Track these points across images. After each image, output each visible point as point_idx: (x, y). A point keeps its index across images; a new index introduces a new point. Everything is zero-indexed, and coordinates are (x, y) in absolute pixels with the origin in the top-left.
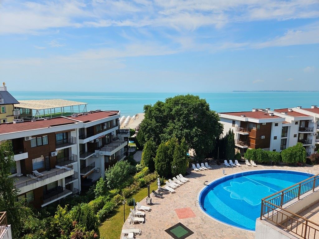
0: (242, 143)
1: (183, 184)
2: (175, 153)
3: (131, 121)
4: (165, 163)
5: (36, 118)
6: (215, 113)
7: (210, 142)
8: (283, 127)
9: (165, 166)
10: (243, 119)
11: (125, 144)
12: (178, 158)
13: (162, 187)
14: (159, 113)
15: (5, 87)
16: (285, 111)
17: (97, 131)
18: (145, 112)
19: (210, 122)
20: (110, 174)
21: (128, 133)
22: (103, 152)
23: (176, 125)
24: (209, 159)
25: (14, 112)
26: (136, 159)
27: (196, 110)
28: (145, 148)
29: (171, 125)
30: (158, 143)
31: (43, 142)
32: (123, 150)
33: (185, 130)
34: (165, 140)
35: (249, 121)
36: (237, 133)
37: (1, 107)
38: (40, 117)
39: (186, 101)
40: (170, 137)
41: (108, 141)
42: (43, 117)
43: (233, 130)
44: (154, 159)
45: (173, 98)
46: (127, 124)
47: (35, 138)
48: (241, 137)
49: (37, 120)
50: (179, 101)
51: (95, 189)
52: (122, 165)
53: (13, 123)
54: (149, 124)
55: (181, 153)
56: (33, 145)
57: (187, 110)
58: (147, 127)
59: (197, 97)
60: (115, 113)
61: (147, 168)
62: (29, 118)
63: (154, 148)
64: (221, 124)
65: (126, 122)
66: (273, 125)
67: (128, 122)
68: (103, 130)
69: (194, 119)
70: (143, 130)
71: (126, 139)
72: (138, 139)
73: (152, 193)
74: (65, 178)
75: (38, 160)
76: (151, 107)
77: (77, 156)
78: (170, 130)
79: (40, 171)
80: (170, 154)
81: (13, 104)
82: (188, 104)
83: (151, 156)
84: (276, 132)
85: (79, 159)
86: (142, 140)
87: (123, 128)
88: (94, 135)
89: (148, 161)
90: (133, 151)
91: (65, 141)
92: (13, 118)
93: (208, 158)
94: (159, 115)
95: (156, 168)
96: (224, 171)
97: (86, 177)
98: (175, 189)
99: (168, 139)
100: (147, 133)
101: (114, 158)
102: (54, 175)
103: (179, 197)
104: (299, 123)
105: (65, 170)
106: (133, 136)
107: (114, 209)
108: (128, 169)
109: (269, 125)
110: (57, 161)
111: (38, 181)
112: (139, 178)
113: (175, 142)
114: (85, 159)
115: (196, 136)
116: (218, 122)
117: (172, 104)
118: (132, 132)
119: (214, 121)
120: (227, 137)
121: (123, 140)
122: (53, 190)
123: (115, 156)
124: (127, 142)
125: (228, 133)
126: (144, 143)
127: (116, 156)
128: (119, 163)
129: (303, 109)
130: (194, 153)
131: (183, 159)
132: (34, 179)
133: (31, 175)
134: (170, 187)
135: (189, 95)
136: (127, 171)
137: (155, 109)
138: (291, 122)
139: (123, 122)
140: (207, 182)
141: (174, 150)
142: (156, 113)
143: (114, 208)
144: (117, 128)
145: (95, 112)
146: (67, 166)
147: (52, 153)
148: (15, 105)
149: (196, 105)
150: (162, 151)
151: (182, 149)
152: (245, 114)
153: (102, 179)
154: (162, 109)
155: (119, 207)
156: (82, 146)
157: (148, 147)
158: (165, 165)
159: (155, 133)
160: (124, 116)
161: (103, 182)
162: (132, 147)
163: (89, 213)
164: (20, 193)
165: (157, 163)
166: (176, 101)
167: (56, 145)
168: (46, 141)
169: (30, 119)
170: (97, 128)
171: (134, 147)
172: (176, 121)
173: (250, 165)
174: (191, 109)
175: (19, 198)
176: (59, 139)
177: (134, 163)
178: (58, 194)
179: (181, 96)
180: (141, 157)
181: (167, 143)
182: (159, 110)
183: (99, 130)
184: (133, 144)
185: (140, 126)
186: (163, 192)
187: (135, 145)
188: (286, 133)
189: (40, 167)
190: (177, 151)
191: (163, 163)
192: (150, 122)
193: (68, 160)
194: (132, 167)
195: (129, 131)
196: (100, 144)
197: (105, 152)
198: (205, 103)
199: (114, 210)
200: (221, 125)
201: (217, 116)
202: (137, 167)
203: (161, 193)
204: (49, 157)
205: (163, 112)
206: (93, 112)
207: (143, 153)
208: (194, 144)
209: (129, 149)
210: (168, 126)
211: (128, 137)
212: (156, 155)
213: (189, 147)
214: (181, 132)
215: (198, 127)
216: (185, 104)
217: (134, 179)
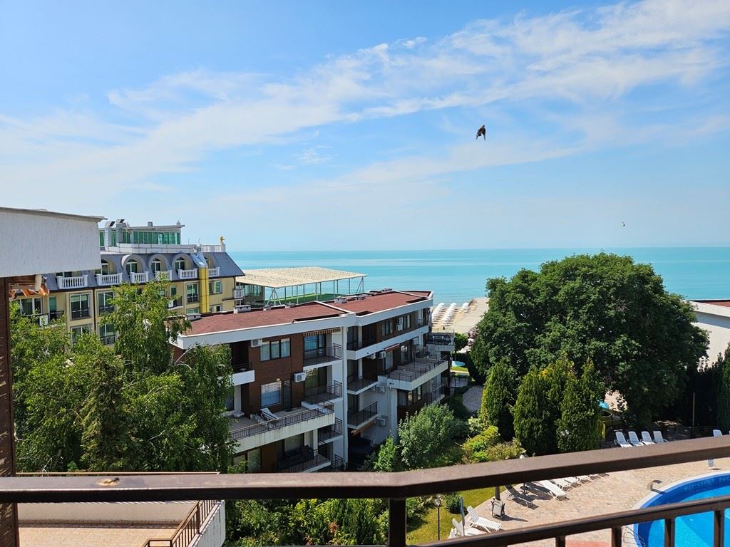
2: (567, 397)
3: (458, 316)
4: (540, 420)
5: (271, 304)
6: (681, 301)
7: (667, 377)
9: (539, 429)
11: (444, 367)
12: (575, 412)
14: (525, 299)
15: (224, 245)
17: (383, 334)
18: (491, 295)
19: (664, 324)
20: (409, 431)
21: (450, 341)
22: (394, 381)
23: (568, 328)
24: (667, 423)
25: (235, 291)
26: (468, 402)
27: (622, 291)
28: (490, 379)
29: (554, 328)
30: (523, 370)
31: (282, 352)
32: (439, 380)
33: (593, 343)
34: (540, 363)
37: (215, 282)
38: (278, 303)
39: (594, 270)
40: (553, 356)
41: (405, 359)
42: (283, 302)
44: (512, 409)
45: (559, 261)
46: (450, 321)
47: (268, 343)
49: (272, 309)
50: (576, 269)
51: (377, 461)
52: (435, 414)
53: (232, 312)
54: (498, 323)
55: (581, 400)
56: (265, 356)
57: (599, 292)
58: (494, 331)
59: (626, 258)
60: (422, 296)
61: (493, 429)
62: (259, 304)
63: (511, 381)
64: (701, 331)
65: (446, 317)
67: (452, 317)
68: (396, 333)
69: (619, 316)
70: (484, 338)
71: (446, 356)
72: (474, 357)
73: (507, 490)
74: (319, 430)
75: (272, 388)
76: (505, 284)
77: (341, 384)
78: (553, 340)
79: (274, 409)
80: (553, 399)
81: (234, 277)
82: (601, 278)
83: (505, 401)
85: (346, 392)
86: (484, 361)
87: (439, 332)
88: (375, 342)
89: (497, 412)
90: (461, 385)
91: (321, 352)
92: (232, 303)
93: (664, 420)
94: (524, 303)
95: (517, 432)
97: (360, 433)
98: (565, 489)
99: (546, 362)
100: (496, 345)
101: (419, 398)
102: (298, 421)
103: (579, 511)
105: (318, 414)
106: (463, 351)
107: (417, 514)
108: (448, 425)
110: (304, 391)
111: (268, 429)
112: (474, 451)
113: (567, 370)
114: (357, 393)
115: (626, 357)
116: (692, 323)
117: (557, 277)
118: (461, 342)
119: (677, 321)
120: (720, 367)
121: (439, 359)
122: (294, 452)
123: (419, 393)
124: (446, 363)
125: (723, 356)
126: (488, 369)
127: (421, 393)
128: (432, 407)
130: (621, 404)
131: (588, 416)
132: (262, 425)
133: (257, 417)
136: (446, 429)
137: (513, 289)
139: (439, 317)
140: (659, 482)
141: (563, 389)
142: (516, 298)
143: (415, 512)
144: (425, 330)
145: (379, 293)
146: (322, 404)
147: (296, 375)
148: (239, 279)
149: (622, 280)
150: (531, 391)
151: (585, 388)
153: (390, 441)
154: (532, 288)
155: (428, 513)
156: (353, 364)
157: (496, 377)
158: (541, 426)
159: (515, 345)
160: (443, 304)
161: (393, 449)
162: (460, 377)
163: (363, 510)
164: (238, 450)
165: (520, 419)
166: (569, 270)
167: (304, 359)
168: (287, 350)
169: (262, 306)
170: (383, 329)
171: (465, 377)
172: (568, 318)
174: (608, 289)
175: (236, 460)
176: (309, 348)
177: (463, 414)
178: (303, 462)
179: (582, 257)
180: (481, 400)
181: (544, 372)
182: (525, 291)
184: (463, 368)
185: (478, 326)
186: (535, 492)
187: (466, 372)
189: (274, 401)
190: (572, 394)
191: (534, 420)
192: (501, 318)
193: (325, 392)
194: (459, 422)
195: (452, 339)
196: (389, 363)
197: (398, 381)
198: (649, 275)
199: (417, 517)
200: (700, 333)
201: (686, 307)
202: (470, 423)
203: (530, 494)
204: (291, 382)
205: (534, 295)
206: (376, 293)
207: (485, 392)
208: (620, 380)
209: (453, 379)
210: (548, 331)
211: (451, 353)
212: (516, 398)
213: (607, 386)
214: (584, 347)
215: (630, 336)
216: (592, 277)
217: (463, 451)
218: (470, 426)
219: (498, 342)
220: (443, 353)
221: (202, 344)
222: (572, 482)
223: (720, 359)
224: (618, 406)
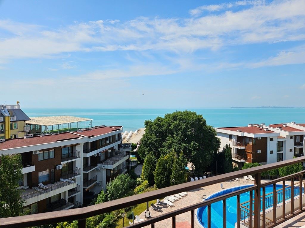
0: (239, 157)
1: (181, 197)
2: (174, 166)
3: (133, 136)
4: (164, 176)
5: (45, 133)
6: (212, 128)
7: (208, 156)
8: (278, 142)
9: (164, 180)
10: (239, 134)
12: (177, 172)
13: (161, 201)
14: (159, 128)
15: (19, 105)
16: (280, 126)
17: (100, 145)
18: (146, 127)
19: (207, 137)
20: (111, 187)
21: (130, 147)
22: (105, 165)
23: (174, 139)
24: (208, 173)
25: (25, 128)
26: (137, 172)
27: (193, 125)
28: (146, 161)
29: (170, 140)
30: (158, 157)
31: (50, 156)
32: (125, 163)
33: (183, 145)
34: (164, 154)
35: (245, 135)
36: (234, 147)
37: (14, 124)
38: (48, 133)
40: (169, 151)
41: (110, 156)
42: (51, 132)
43: (229, 144)
44: (154, 173)
45: (171, 114)
46: (130, 138)
47: (43, 152)
48: (238, 152)
49: (45, 136)
50: (177, 117)
51: (96, 202)
52: (123, 178)
53: (23, 138)
54: (149, 138)
55: (179, 167)
56: (41, 158)
57: (185, 125)
58: (147, 142)
59: (194, 113)
60: (118, 128)
61: (147, 182)
62: (38, 134)
63: (153, 162)
64: (218, 139)
65: (128, 137)
66: (269, 140)
67: (131, 136)
68: (106, 145)
69: (192, 134)
70: (143, 145)
71: (128, 153)
72: (139, 153)
73: (151, 206)
74: (69, 191)
75: (44, 174)
76: (151, 122)
77: (80, 169)
79: (45, 183)
80: (169, 167)
81: (25, 121)
82: (186, 120)
83: (151, 170)
84: (272, 146)
85: (82, 172)
86: (143, 154)
87: (125, 143)
88: (97, 149)
89: (148, 175)
90: (134, 165)
91: (70, 154)
92: (23, 133)
93: (207, 172)
94: (159, 130)
95: (156, 182)
96: (222, 185)
97: (89, 190)
98: (173, 203)
99: (167, 153)
101: (116, 172)
102: (58, 188)
104: (294, 138)
105: (69, 183)
106: (135, 150)
107: (114, 222)
108: (128, 182)
109: (265, 139)
110: (61, 173)
111: (42, 193)
112: (139, 192)
113: (174, 155)
114: (88, 172)
115: (194, 150)
116: (215, 136)
117: (170, 120)
118: (134, 147)
119: (211, 135)
120: (224, 152)
121: (125, 154)
122: (55, 203)
123: (116, 170)
124: (128, 156)
125: (225, 147)
126: (145, 157)
127: (117, 169)
128: (122, 175)
129: (296, 124)
130: (193, 167)
131: (181, 173)
132: (39, 192)
133: (36, 188)
134: (169, 201)
135: (186, 111)
136: (127, 184)
137: (155, 125)
138: (285, 137)
139: (125, 137)
140: (205, 195)
141: (172, 163)
142: (155, 128)
143: (113, 221)
144: (119, 142)
145: (99, 127)
146: (70, 179)
147: (57, 166)
148: (27, 122)
149: (193, 120)
150: (161, 165)
151: (180, 162)
152: (241, 129)
153: (103, 192)
154: (161, 124)
155: (119, 221)
156: (86, 160)
157: (148, 160)
158: (164, 179)
159: (155, 147)
160: (127, 131)
161: (104, 195)
162: (134, 161)
163: (89, 224)
164: (25, 205)
165: (157, 177)
166: (175, 117)
167: (61, 159)
168: (53, 155)
169: (39, 135)
170: (100, 143)
171: (136, 161)
172: (174, 135)
173: (248, 179)
174: (188, 124)
175: (24, 210)
176: (64, 153)
177: (134, 177)
178: (60, 207)
179: (179, 112)
180: (141, 171)
181: (166, 157)
182: (159, 125)
183: (102, 145)
184: (135, 158)
185: (141, 140)
186: (162, 205)
187: (136, 159)
188: (282, 148)
189: (45, 179)
190: (176, 165)
191: (162, 176)
192: (150, 136)
193: (72, 173)
194: (133, 180)
195: (131, 146)
196: (103, 158)
197: (107, 165)
198: (201, 119)
199: (114, 223)
200: (218, 140)
201: (213, 130)
202: (137, 180)
203: (160, 206)
204: (54, 170)
205: (162, 127)
206: (97, 127)
207: (143, 167)
208: (192, 158)
209: (131, 162)
210: (167, 141)
211: (130, 151)
212: (155, 168)
213: (188, 161)
214: (180, 146)
215: (196, 142)
216: (183, 120)
217: (134, 192)
218: (137, 181)
219: (148, 146)
220: (127, 152)
221: (5, 154)
222: (176, 199)
223: (224, 148)
224: (192, 168)
